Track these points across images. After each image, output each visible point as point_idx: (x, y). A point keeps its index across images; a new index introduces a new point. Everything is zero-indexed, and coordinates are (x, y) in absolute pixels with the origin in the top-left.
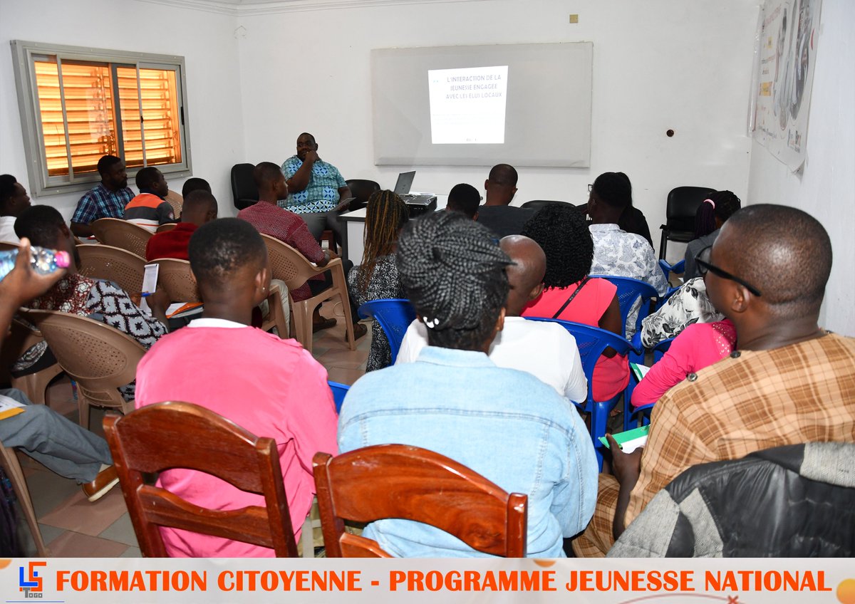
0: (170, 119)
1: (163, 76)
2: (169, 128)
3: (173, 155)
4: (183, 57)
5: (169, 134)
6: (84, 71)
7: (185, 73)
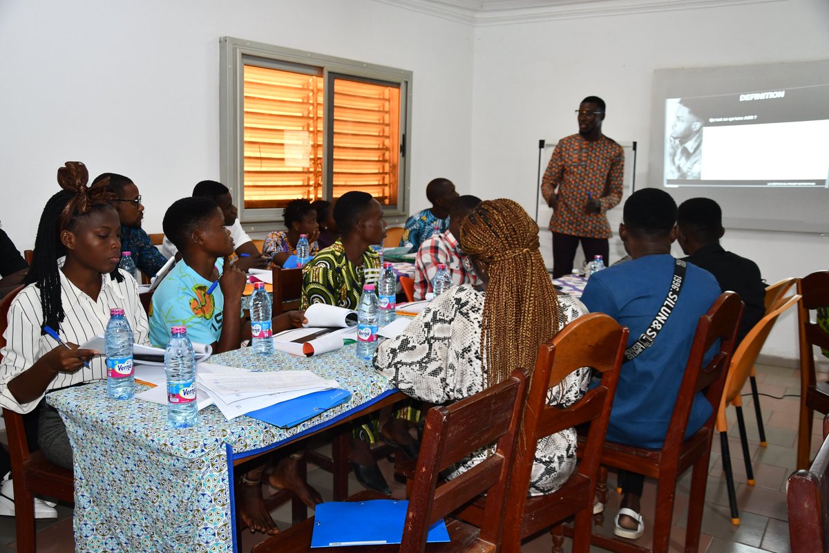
0: (387, 149)
1: (384, 94)
2: (384, 161)
3: (387, 194)
4: (412, 72)
5: (383, 167)
6: (294, 80)
7: (411, 92)
